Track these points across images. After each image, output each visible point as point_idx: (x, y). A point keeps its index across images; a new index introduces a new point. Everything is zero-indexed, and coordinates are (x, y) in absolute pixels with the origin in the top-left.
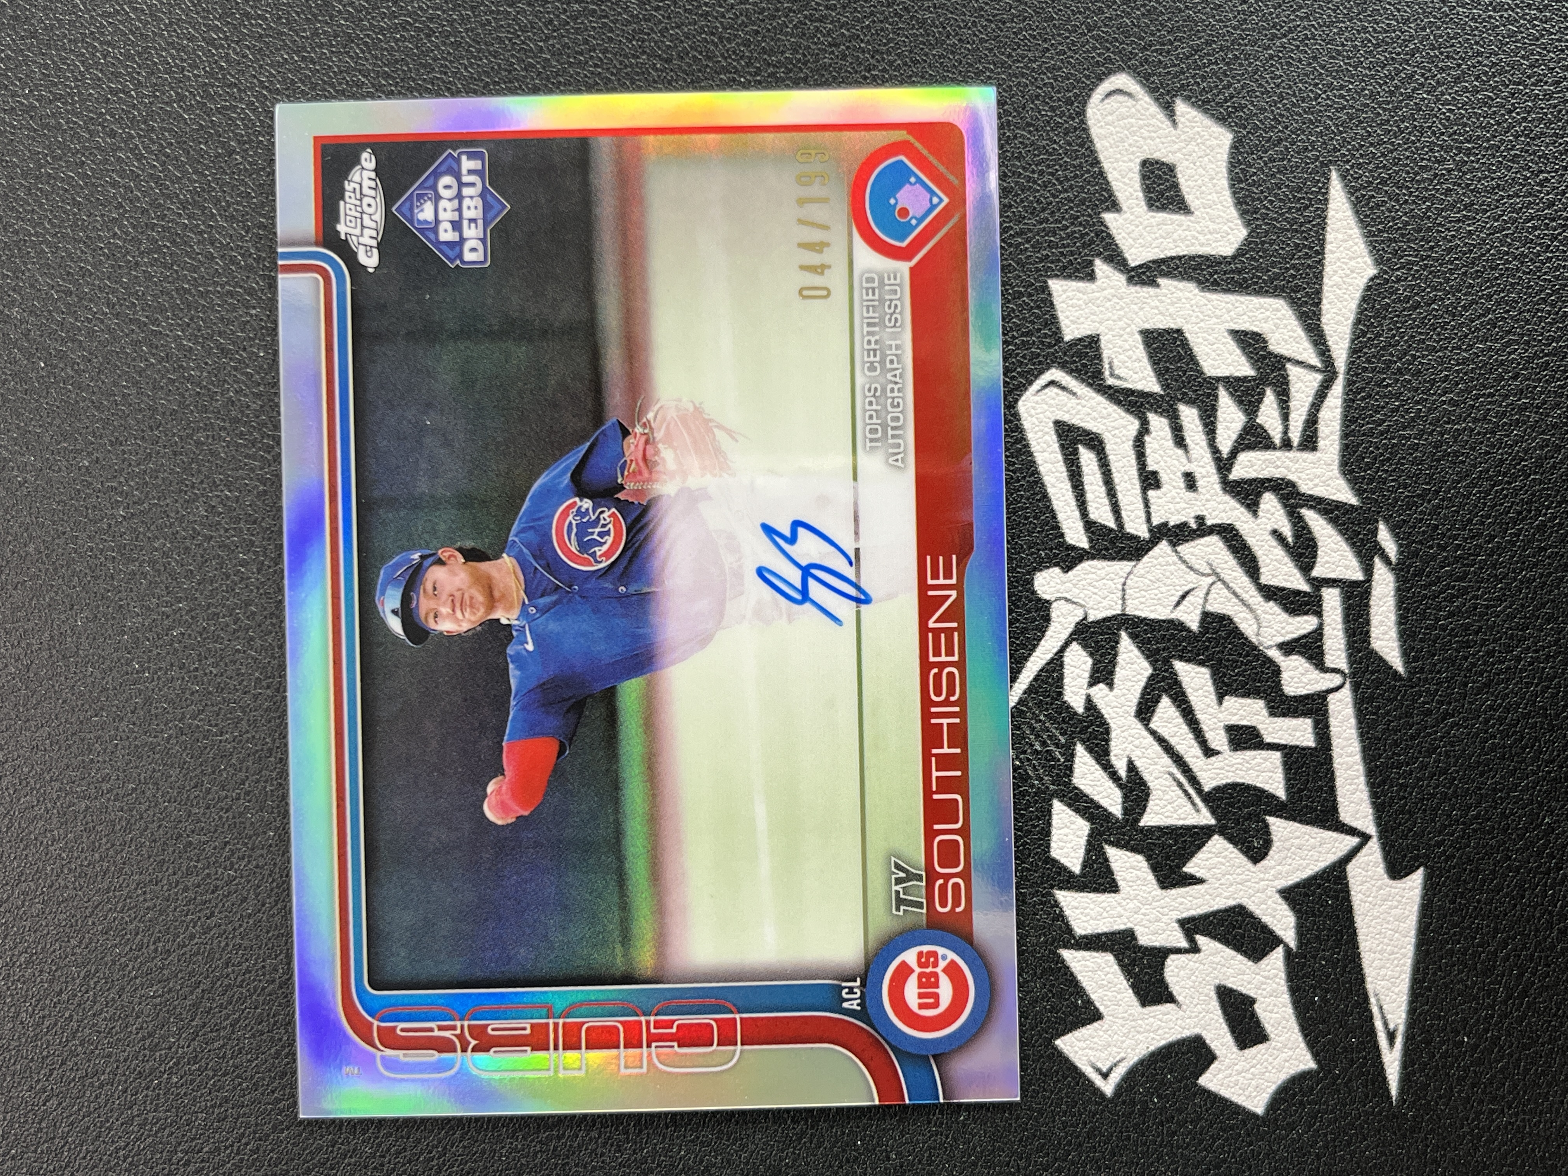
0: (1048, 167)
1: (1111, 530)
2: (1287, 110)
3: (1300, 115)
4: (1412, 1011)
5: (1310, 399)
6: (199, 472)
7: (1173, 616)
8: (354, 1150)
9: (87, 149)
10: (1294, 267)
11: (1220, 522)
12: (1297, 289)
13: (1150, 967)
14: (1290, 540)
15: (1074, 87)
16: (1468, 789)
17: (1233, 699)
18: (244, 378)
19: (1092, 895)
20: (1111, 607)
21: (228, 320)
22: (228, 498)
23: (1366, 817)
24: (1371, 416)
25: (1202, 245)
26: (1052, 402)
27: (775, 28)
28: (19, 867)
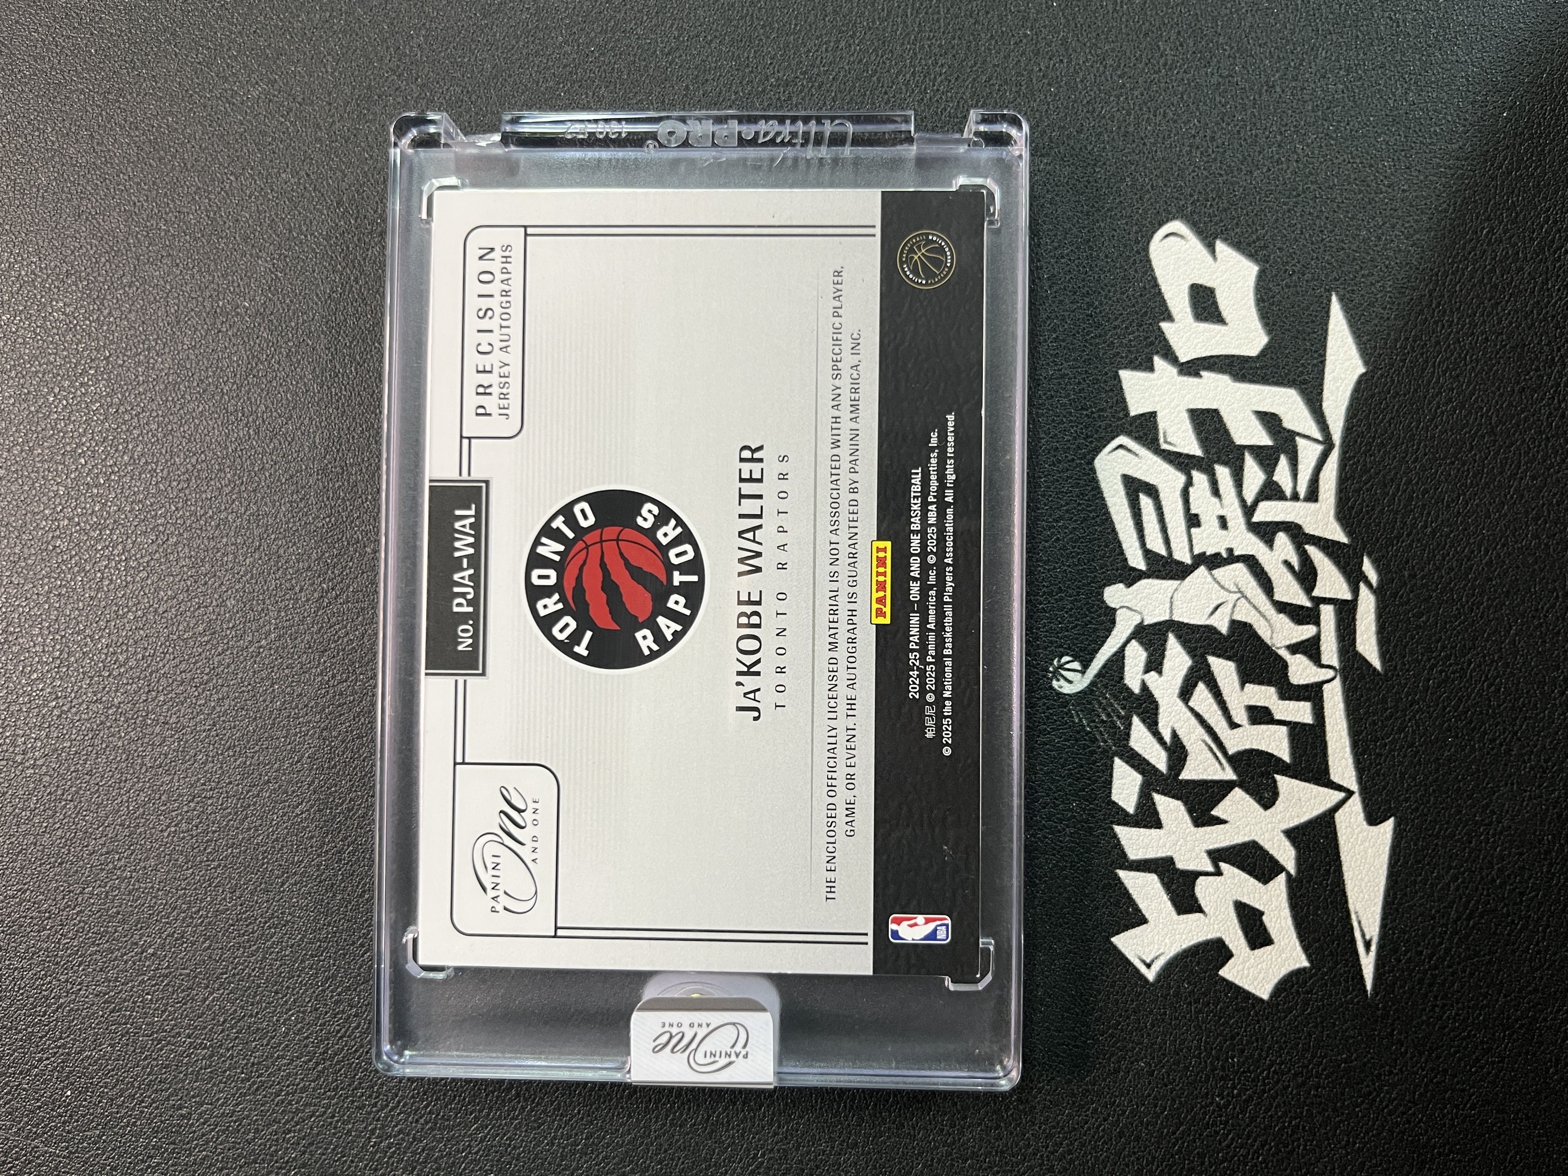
0: (1121, 288)
1: (1163, 557)
2: (1300, 250)
3: (1309, 253)
4: (1383, 926)
5: (1313, 464)
7: (1208, 623)
10: (1303, 365)
11: (1244, 553)
12: (1304, 382)
13: (1185, 885)
14: (1297, 568)
16: (1429, 759)
17: (1252, 686)
19: (1142, 829)
20: (1160, 615)
23: (1349, 778)
25: (1235, 348)
26: (1119, 460)
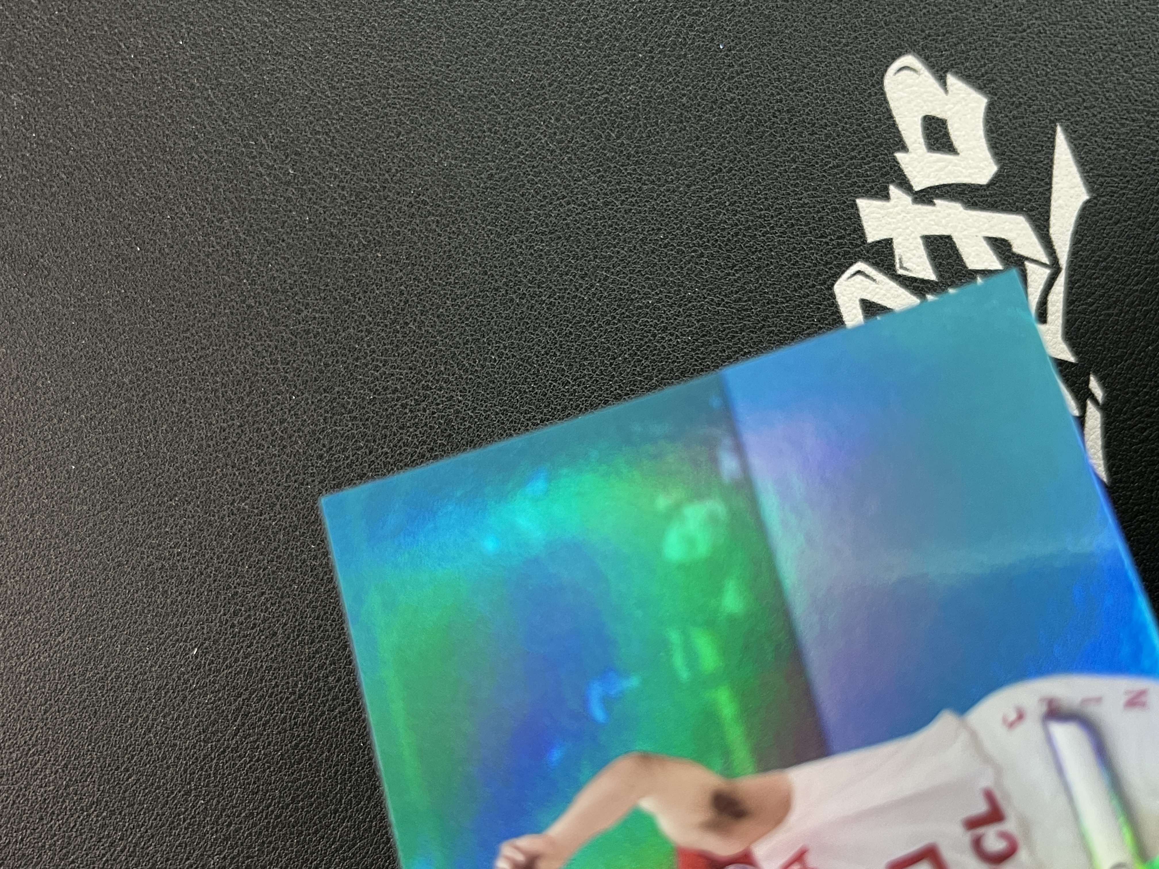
0: (857, 120)
2: (1027, 83)
3: (1035, 86)
6: (249, 327)
8: (351, 816)
9: (174, 97)
10: (1030, 193)
12: (1032, 209)
15: (876, 65)
18: (283, 261)
21: (272, 219)
22: (269, 346)
24: (1085, 300)
25: (966, 177)
26: (858, 286)
27: (664, 19)
28: (112, 608)
